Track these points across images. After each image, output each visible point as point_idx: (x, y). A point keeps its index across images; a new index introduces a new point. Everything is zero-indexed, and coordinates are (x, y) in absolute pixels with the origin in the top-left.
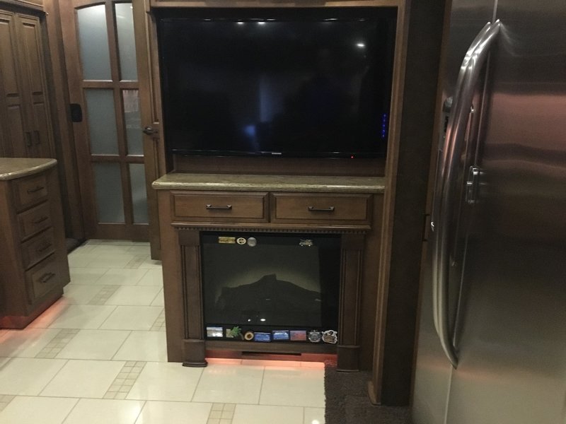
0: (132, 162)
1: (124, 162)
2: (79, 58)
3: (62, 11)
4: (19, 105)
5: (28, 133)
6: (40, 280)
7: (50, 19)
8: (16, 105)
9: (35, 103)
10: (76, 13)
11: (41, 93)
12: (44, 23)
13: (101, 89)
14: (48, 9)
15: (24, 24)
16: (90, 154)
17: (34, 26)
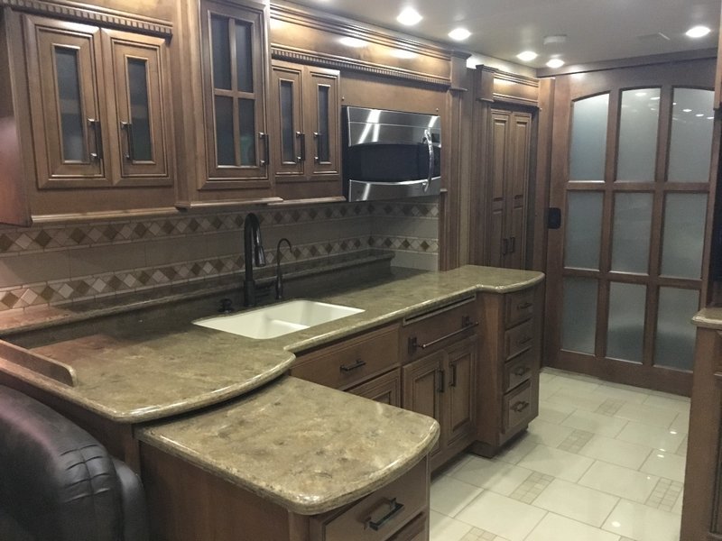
0: (615, 281)
1: (604, 280)
2: (568, 155)
3: (557, 104)
4: (502, 210)
5: (505, 240)
6: (514, 408)
7: (543, 115)
8: (498, 210)
9: (515, 207)
10: (572, 106)
11: (522, 196)
12: (535, 119)
13: (588, 191)
14: (543, 104)
15: (518, 123)
16: (564, 266)
17: (525, 123)
